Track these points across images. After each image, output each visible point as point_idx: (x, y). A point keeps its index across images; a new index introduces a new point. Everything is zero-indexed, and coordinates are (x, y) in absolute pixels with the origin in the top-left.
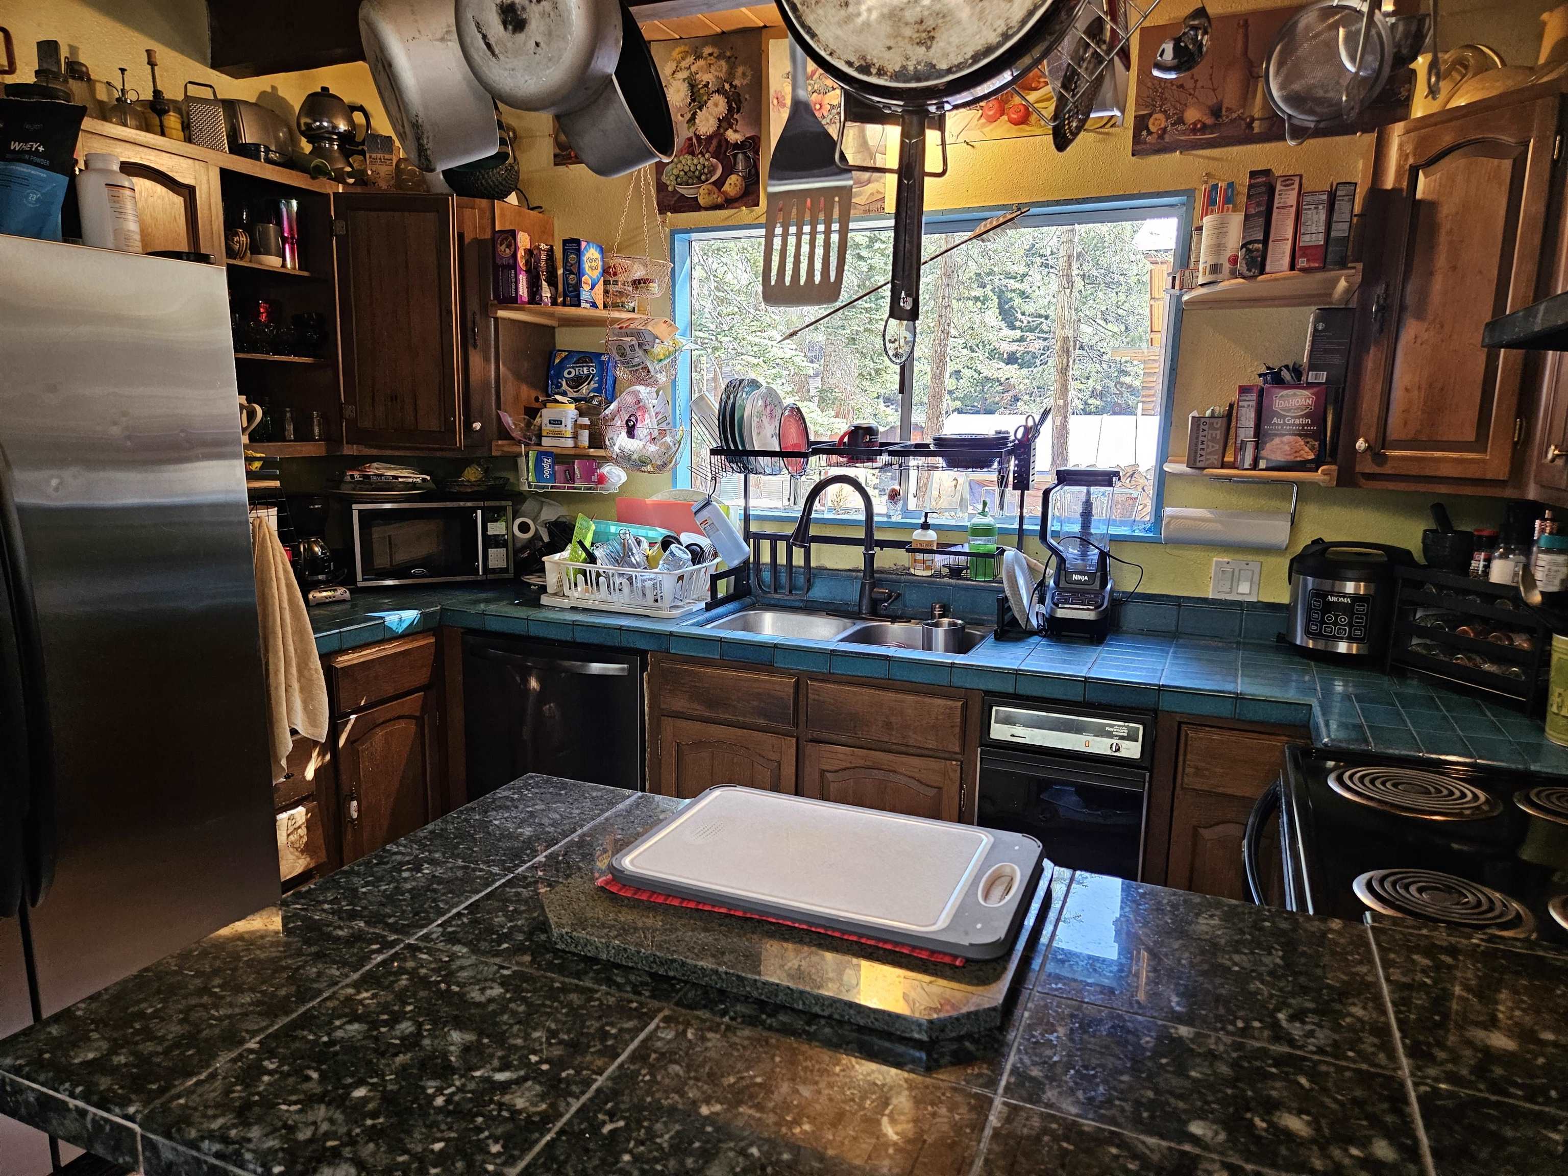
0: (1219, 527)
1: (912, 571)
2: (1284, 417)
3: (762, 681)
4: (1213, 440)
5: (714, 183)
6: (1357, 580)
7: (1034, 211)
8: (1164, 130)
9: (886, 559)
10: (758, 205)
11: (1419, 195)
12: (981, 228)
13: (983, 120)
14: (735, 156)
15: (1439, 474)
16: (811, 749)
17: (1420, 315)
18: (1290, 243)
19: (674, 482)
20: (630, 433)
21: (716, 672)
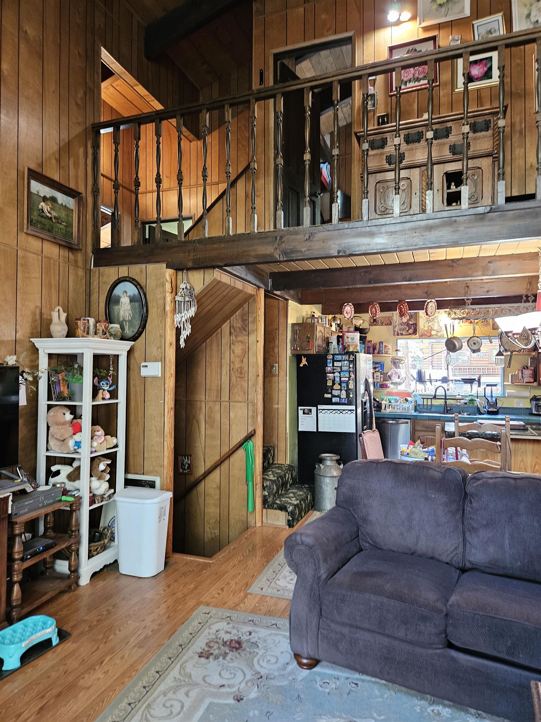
0: (517, 394)
2: (527, 374)
5: (406, 331)
9: (449, 402)
10: (416, 335)
13: (464, 323)
14: (411, 326)
19: (397, 388)
20: (399, 378)
21: (428, 422)
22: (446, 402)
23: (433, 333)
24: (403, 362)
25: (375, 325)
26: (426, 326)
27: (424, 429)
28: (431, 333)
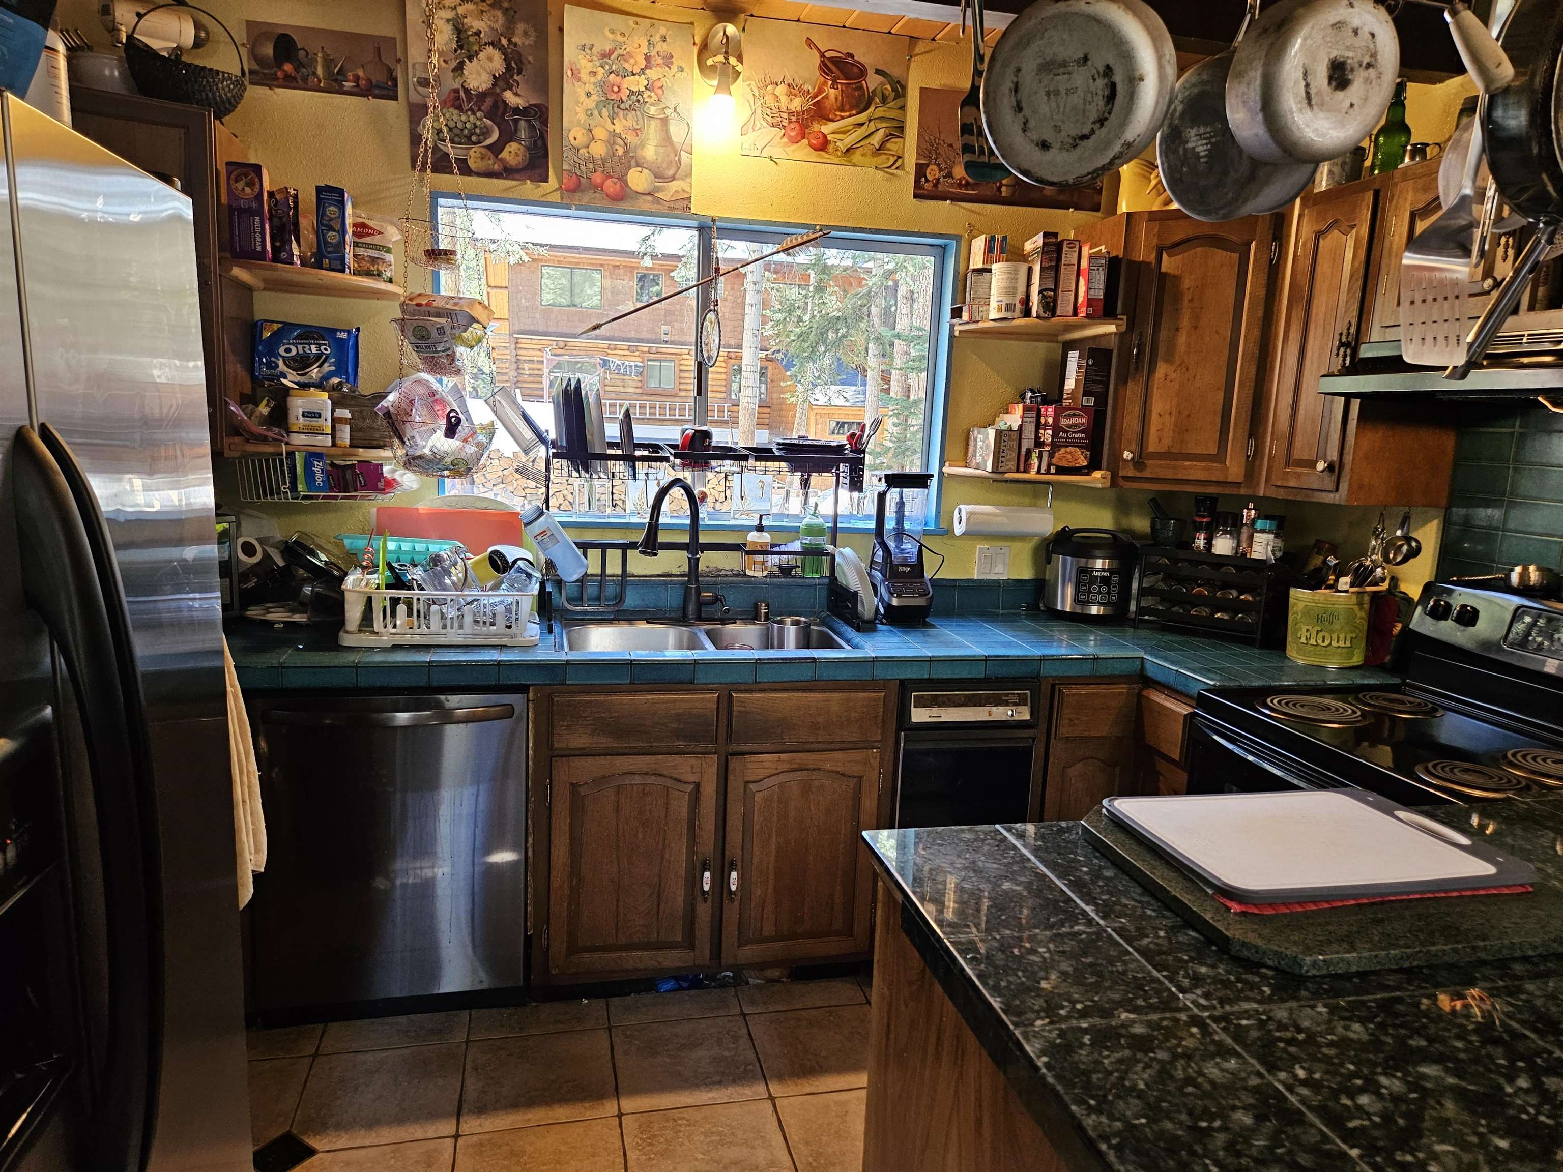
0: (1006, 521)
1: (749, 573)
2: (1067, 432)
3: (682, 700)
4: (1011, 449)
5: (488, 147)
6: (1103, 558)
7: (834, 233)
8: (938, 180)
9: (709, 561)
10: (546, 180)
11: (1163, 269)
12: (787, 242)
13: (785, 140)
14: (516, 122)
15: (1190, 478)
16: (734, 763)
17: (1169, 360)
18: (1073, 293)
19: (441, 487)
20: (451, 431)
21: (626, 698)
22: (694, 563)
23: (638, 180)
24: (475, 330)
25: (290, 82)
26: (600, 133)
27: (606, 742)
28: (623, 179)
